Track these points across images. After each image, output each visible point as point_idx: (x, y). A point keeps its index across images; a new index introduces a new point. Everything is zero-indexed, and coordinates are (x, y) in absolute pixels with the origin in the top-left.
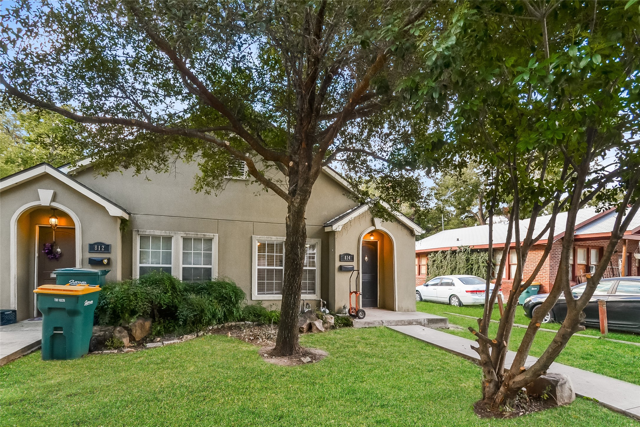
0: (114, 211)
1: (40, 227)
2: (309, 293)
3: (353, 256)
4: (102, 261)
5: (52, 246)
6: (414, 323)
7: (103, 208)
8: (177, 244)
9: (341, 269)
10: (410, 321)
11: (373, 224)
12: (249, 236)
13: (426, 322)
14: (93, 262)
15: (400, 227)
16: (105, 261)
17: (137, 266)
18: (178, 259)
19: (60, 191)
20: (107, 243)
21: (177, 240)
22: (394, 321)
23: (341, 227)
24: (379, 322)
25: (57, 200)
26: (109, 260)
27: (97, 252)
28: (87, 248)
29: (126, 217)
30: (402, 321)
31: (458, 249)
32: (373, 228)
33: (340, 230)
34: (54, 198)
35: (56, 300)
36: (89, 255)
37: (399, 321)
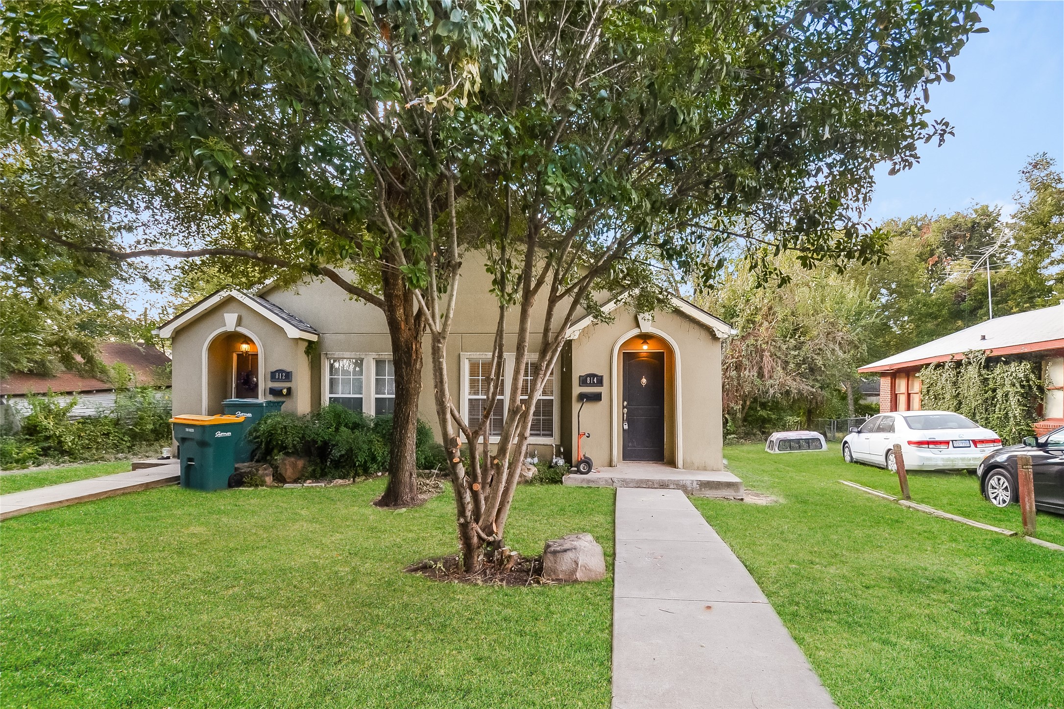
0: (293, 332)
1: (238, 355)
2: (544, 435)
3: (602, 377)
4: (281, 390)
5: (248, 376)
6: (672, 486)
7: (281, 329)
8: (369, 369)
9: (582, 397)
10: (663, 481)
11: (638, 326)
12: (457, 354)
13: (695, 485)
14: (274, 392)
15: (696, 327)
16: (285, 391)
17: (326, 396)
18: (370, 388)
19: (244, 313)
20: (288, 370)
21: (368, 362)
22: (632, 481)
23: (577, 334)
24: (606, 481)
25: (242, 324)
26: (289, 390)
27: (278, 380)
28: (269, 376)
29: (314, 338)
30: (648, 480)
31: (963, 357)
32: (636, 332)
33: (576, 337)
34: (239, 322)
35: (187, 430)
36: (271, 385)
37: (642, 481)
